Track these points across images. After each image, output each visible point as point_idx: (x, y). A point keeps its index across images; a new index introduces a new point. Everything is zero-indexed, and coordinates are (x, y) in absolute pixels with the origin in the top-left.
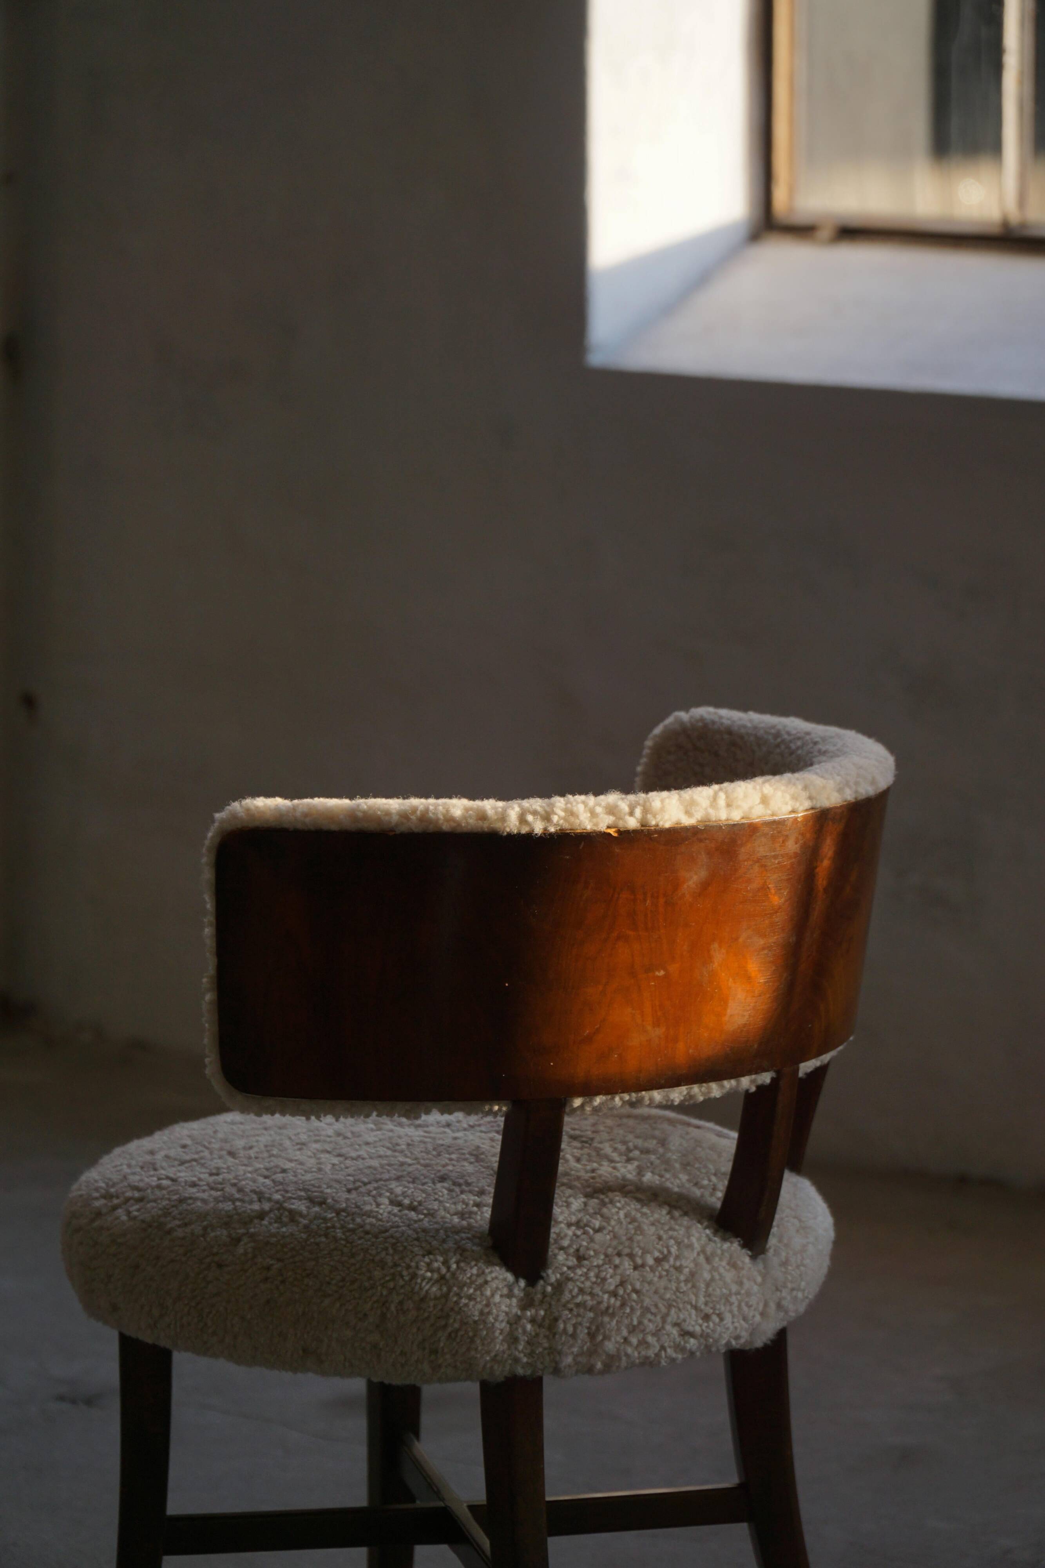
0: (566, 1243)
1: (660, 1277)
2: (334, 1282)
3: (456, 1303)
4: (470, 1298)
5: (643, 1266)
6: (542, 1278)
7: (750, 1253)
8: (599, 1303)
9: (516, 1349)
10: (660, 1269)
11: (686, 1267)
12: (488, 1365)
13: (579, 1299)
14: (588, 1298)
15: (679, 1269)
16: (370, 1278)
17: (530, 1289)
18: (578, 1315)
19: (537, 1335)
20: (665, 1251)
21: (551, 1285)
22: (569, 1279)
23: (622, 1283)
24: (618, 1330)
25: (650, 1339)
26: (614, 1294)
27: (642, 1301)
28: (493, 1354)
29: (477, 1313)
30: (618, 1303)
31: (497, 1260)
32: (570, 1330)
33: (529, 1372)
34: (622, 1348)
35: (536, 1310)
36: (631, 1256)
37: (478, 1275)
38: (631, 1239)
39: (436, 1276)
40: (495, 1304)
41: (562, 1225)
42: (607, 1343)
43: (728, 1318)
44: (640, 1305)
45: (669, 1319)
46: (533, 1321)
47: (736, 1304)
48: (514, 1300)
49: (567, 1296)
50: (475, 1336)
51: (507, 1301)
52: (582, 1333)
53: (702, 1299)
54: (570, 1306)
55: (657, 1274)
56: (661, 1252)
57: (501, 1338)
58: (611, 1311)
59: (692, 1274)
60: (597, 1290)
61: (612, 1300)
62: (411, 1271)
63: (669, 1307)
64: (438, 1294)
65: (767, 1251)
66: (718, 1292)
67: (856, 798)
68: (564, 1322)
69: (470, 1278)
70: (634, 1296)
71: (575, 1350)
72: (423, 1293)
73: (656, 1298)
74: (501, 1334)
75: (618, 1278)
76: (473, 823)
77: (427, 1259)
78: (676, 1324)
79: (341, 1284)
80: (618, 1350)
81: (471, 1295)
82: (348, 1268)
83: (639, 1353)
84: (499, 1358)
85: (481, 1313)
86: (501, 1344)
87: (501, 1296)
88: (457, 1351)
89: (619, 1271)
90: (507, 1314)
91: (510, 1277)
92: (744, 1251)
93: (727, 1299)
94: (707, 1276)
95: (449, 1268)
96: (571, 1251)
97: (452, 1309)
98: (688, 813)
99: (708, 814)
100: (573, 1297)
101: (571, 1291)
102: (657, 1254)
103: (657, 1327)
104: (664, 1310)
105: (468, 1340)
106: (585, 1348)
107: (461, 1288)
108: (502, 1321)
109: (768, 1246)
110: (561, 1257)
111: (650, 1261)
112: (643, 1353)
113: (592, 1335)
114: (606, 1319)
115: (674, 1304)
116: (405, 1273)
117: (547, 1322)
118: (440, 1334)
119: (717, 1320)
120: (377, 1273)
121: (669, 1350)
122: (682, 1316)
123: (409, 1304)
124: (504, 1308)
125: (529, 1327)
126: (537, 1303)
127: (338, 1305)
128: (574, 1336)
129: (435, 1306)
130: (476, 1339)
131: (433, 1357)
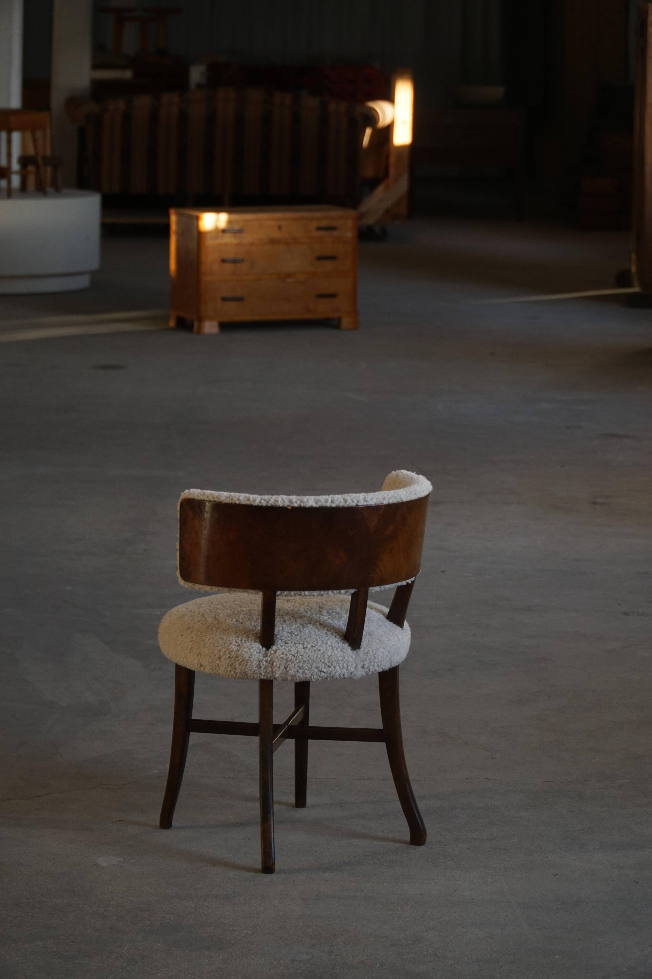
0: (282, 638)
1: (312, 652)
2: (208, 643)
3: (241, 653)
4: (246, 652)
5: (306, 648)
6: (271, 648)
7: (351, 648)
8: (288, 658)
9: (261, 670)
10: (312, 649)
11: (322, 650)
12: (252, 674)
13: (281, 656)
14: (284, 656)
15: (320, 650)
16: (218, 643)
17: (267, 651)
18: (281, 661)
19: (267, 666)
20: (316, 644)
21: (274, 651)
22: (279, 649)
23: (297, 652)
24: (294, 667)
25: (306, 671)
26: (294, 656)
27: (303, 659)
28: (253, 671)
29: (248, 657)
30: (295, 659)
31: (258, 641)
32: (278, 666)
33: (265, 678)
34: (296, 673)
35: (268, 658)
36: (303, 644)
37: (250, 645)
38: (305, 639)
39: (237, 644)
40: (254, 655)
41: (285, 633)
42: (290, 671)
43: (337, 667)
44: (302, 660)
45: (313, 666)
46: (266, 661)
47: (342, 664)
48: (261, 655)
49: (277, 655)
50: (247, 664)
51: (258, 654)
52: (282, 667)
53: (327, 660)
54: (278, 658)
55: (311, 651)
56: (315, 644)
57: (255, 666)
58: (292, 661)
59: (324, 653)
60: (288, 654)
61: (293, 657)
62: (230, 642)
63: (314, 662)
64: (236, 650)
65: (361, 648)
66: (333, 659)
67: (388, 503)
68: (276, 663)
69: (247, 646)
70: (300, 657)
71: (280, 672)
72: (232, 649)
73: (308, 658)
74: (255, 664)
75: (296, 651)
76: (228, 501)
77: (236, 639)
78: (316, 668)
79: (210, 644)
80: (295, 674)
81: (246, 651)
82: (213, 639)
83: (303, 676)
84: (255, 672)
85: (249, 657)
86: (255, 668)
87: (257, 652)
88: (242, 669)
89: (297, 649)
90: (258, 658)
91: (260, 647)
92: (349, 647)
93: (337, 661)
94: (329, 654)
95: (242, 642)
96: (284, 641)
97: (240, 655)
98: (316, 503)
99: (323, 504)
100: (280, 655)
101: (279, 653)
102: (312, 644)
103: (309, 668)
104: (311, 663)
105: (245, 666)
106: (283, 672)
107: (244, 648)
108: (256, 660)
109: (361, 647)
110: (280, 642)
111: (309, 646)
112: (304, 676)
113: (286, 668)
114: (290, 663)
115: (315, 661)
116: (228, 642)
117: (271, 662)
118: (236, 662)
119: (333, 668)
120: (220, 642)
121: (314, 676)
122: (318, 666)
123: (227, 652)
124: (256, 656)
125: (265, 663)
126: (268, 656)
127: (208, 651)
128: (279, 667)
129: (235, 653)
130: (247, 665)
131: (235, 670)
